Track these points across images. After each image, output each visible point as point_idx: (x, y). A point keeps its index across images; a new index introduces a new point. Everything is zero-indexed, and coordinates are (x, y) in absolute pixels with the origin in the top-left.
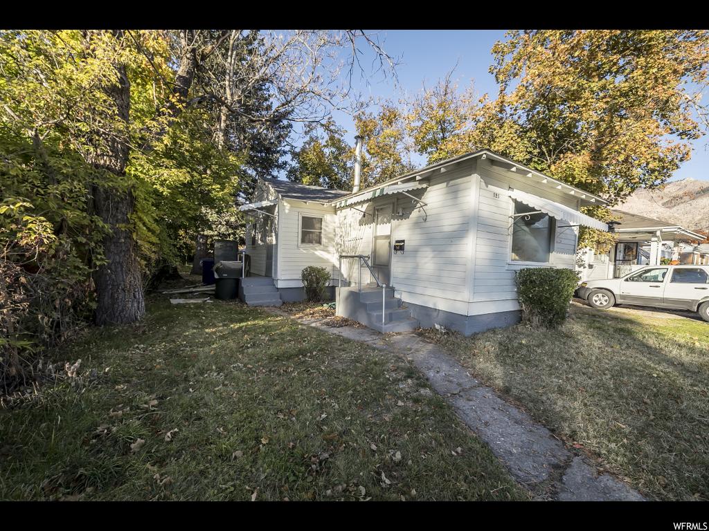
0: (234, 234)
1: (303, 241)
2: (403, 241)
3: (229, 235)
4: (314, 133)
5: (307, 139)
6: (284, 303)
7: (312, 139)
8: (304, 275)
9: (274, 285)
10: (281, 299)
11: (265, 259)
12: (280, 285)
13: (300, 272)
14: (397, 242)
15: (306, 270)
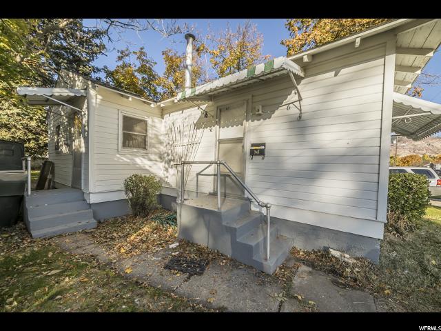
0: (36, 140)
1: (124, 145)
2: (264, 144)
3: (29, 140)
4: (127, 60)
5: (120, 63)
6: (99, 222)
7: (124, 66)
8: (127, 186)
9: (84, 200)
10: (95, 218)
11: (71, 166)
12: (93, 199)
13: (123, 182)
14: (253, 145)
15: (131, 179)
